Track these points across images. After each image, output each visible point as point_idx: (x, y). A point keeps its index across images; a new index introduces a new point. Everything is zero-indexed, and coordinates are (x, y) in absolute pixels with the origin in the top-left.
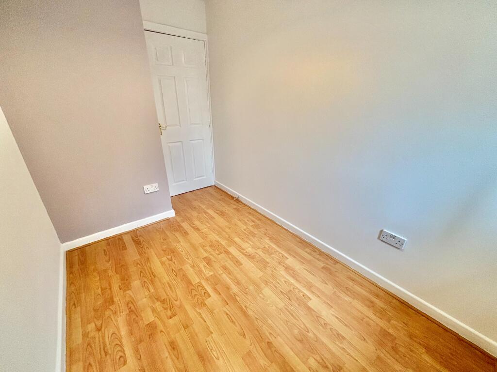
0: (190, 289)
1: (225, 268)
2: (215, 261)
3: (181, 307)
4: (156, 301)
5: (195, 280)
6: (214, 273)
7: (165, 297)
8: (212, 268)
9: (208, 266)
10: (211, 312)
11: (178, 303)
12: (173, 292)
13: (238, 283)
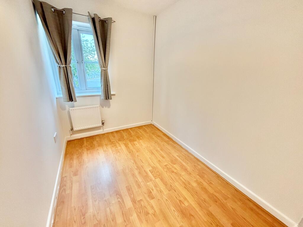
0: (160, 176)
1: (139, 186)
2: (145, 193)
3: (163, 168)
4: (177, 172)
5: (158, 180)
6: (146, 183)
7: (172, 174)
8: (148, 188)
9: (151, 189)
10: (149, 165)
11: (165, 170)
12: (170, 176)
13: (133, 175)
